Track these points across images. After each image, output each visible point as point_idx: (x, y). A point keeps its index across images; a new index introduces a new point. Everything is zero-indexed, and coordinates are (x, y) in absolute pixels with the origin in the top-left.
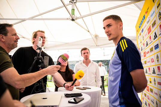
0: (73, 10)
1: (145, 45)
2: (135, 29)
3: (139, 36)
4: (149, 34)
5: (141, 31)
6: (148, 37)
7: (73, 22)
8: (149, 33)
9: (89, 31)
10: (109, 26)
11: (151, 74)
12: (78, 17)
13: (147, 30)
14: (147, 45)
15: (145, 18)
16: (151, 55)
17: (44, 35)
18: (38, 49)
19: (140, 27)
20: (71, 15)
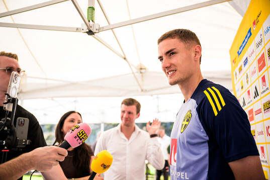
0: (92, 9)
1: (252, 94)
2: (229, 56)
3: (238, 73)
4: (262, 71)
5: (242, 63)
6: (258, 78)
7: (90, 37)
8: (260, 69)
9: (127, 57)
10: (171, 53)
11: (266, 162)
12: (103, 28)
13: (256, 62)
14: (257, 94)
15: (251, 34)
16: (265, 118)
17: (17, 64)
18: (9, 101)
19: (239, 54)
20: (87, 21)
